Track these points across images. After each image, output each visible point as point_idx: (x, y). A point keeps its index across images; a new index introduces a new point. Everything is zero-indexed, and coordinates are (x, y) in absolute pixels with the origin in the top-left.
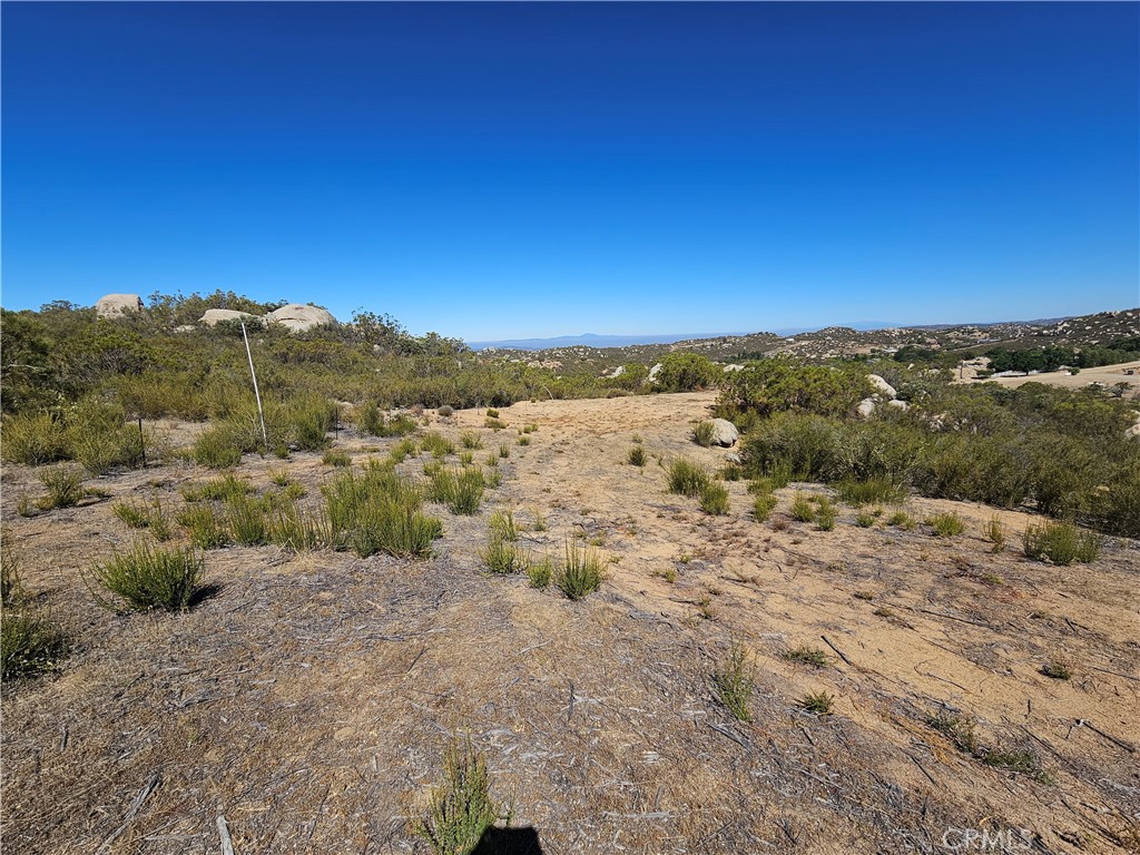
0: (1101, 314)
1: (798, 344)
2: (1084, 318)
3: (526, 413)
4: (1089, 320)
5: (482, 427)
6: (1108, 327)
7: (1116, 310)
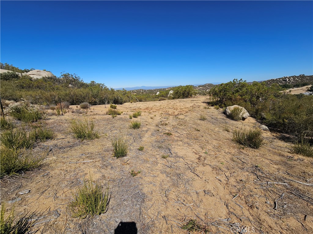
0: (271, 80)
1: (199, 88)
2: (268, 80)
3: (129, 107)
4: (269, 81)
5: (104, 114)
6: (273, 83)
7: (275, 78)
